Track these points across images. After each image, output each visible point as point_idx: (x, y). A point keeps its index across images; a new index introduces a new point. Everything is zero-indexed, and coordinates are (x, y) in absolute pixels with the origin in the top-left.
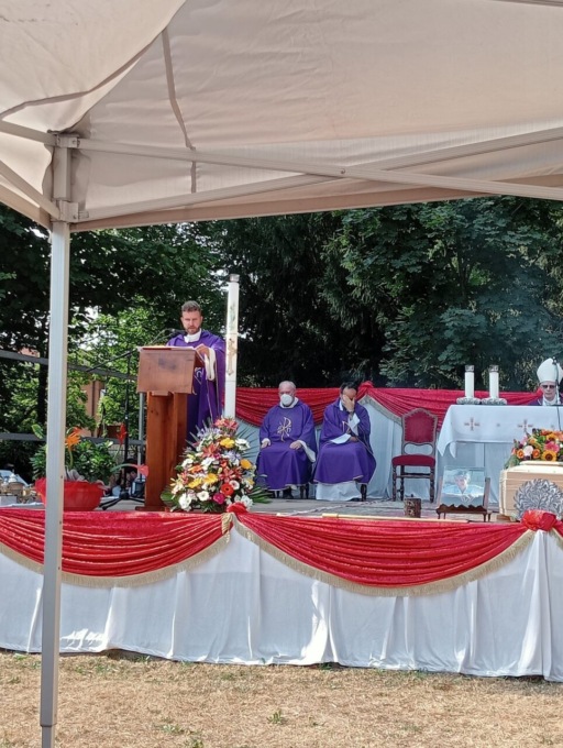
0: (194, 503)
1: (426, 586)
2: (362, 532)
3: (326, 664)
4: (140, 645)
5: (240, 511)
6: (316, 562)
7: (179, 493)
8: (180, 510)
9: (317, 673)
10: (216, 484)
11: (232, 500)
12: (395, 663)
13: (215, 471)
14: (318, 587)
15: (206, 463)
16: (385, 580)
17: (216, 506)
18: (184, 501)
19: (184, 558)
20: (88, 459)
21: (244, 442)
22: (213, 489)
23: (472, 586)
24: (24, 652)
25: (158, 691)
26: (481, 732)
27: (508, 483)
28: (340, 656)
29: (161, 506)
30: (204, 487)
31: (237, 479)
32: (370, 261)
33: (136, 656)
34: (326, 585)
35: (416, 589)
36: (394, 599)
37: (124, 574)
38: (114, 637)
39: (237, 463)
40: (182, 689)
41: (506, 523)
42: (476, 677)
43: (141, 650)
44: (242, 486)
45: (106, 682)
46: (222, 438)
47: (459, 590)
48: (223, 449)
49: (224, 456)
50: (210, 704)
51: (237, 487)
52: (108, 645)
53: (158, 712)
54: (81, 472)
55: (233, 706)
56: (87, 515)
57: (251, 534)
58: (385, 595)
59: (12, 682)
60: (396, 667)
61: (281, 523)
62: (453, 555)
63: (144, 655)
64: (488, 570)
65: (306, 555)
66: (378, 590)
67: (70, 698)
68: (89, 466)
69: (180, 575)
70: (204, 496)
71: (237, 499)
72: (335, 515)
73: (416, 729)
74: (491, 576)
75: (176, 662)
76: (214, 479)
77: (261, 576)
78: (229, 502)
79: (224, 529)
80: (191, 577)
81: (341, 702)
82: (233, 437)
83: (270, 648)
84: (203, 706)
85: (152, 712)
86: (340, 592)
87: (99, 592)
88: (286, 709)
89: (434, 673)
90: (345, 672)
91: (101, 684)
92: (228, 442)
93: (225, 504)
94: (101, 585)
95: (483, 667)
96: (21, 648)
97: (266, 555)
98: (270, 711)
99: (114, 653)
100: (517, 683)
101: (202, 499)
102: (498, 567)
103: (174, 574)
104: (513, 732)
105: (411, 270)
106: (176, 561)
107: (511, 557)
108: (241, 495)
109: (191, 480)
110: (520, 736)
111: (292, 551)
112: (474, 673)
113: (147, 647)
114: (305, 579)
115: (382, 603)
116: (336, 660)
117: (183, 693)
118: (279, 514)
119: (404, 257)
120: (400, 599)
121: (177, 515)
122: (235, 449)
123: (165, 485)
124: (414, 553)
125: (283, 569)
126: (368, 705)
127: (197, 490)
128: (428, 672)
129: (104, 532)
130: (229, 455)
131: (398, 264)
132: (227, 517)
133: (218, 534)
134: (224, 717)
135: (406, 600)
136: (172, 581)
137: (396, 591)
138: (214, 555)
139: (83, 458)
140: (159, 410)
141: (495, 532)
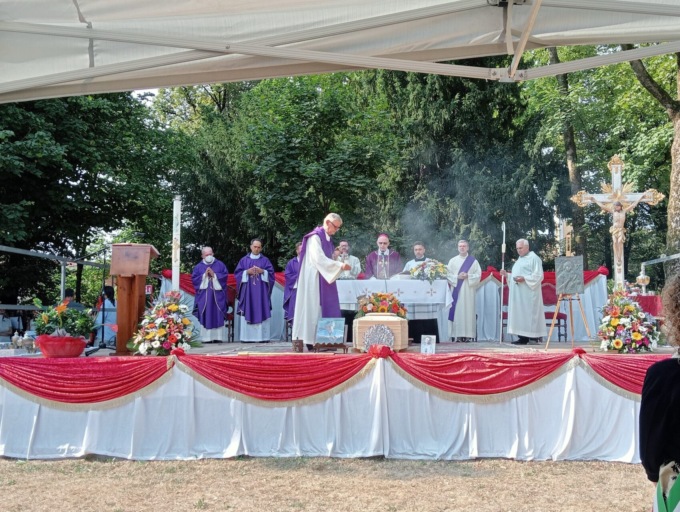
0: (150, 350)
1: (307, 399)
2: (264, 365)
3: (240, 456)
4: (109, 450)
5: (180, 353)
6: (233, 386)
7: (139, 343)
8: (139, 355)
9: (233, 463)
10: (165, 336)
11: (176, 346)
12: (286, 452)
13: (164, 327)
14: (235, 403)
15: (158, 321)
16: (280, 396)
17: (165, 350)
18: (143, 349)
19: (139, 388)
20: (73, 321)
21: (185, 306)
22: (163, 339)
23: (337, 397)
24: (25, 459)
25: (117, 485)
26: (346, 505)
27: (359, 328)
28: (249, 450)
29: (128, 352)
30: (157, 338)
31: (180, 332)
32: (270, 197)
33: (105, 459)
34: (239, 402)
35: (301, 401)
36: (285, 409)
37: (97, 400)
38: (89, 446)
39: (179, 321)
40: (136, 482)
41: (357, 355)
42: (340, 459)
43: (110, 454)
44: (183, 336)
45: (80, 480)
46: (170, 305)
47: (329, 401)
48: (170, 312)
49: (170, 317)
50: (153, 494)
51: (180, 337)
52: (86, 451)
53: (113, 504)
54: (68, 331)
55: (170, 495)
56: (72, 361)
57: (188, 369)
58: (279, 406)
59: (10, 484)
60: (287, 455)
61: (210, 362)
62: (325, 377)
63: (112, 458)
64: (348, 386)
65: (226, 382)
66: (276, 403)
67: (50, 496)
68: (74, 327)
69: (136, 399)
70: (156, 344)
71: (179, 345)
72: (246, 353)
73: (301, 505)
74: (350, 390)
75: (134, 461)
76: (164, 332)
77: (195, 399)
78: (174, 348)
79: (168, 367)
80: (145, 401)
81: (249, 486)
82: (178, 304)
83: (201, 448)
84: (148, 496)
85: (109, 505)
86: (249, 406)
87: (79, 414)
88: (209, 495)
89: (313, 458)
90: (253, 461)
91: (76, 482)
92: (173, 307)
93: (171, 349)
94: (80, 410)
95: (344, 452)
96: (23, 456)
97: (198, 383)
98: (197, 497)
99: (90, 457)
100: (367, 461)
101: (155, 346)
102: (353, 384)
103: (133, 400)
104: (368, 502)
105: (295, 202)
106: (134, 391)
107: (362, 377)
108: (182, 343)
109: (148, 333)
110: (374, 505)
111: (216, 379)
112: (339, 456)
113: (113, 451)
114: (226, 398)
115: (278, 411)
116: (246, 453)
117: (135, 486)
118: (208, 355)
119: (291, 194)
120: (289, 409)
121: (136, 358)
122: (178, 312)
123: (130, 338)
124: (299, 377)
125: (211, 393)
126: (267, 487)
127: (152, 340)
128: (308, 458)
129: (83, 372)
130: (173, 316)
131: (287, 198)
132: (171, 358)
133: (164, 370)
134: (162, 505)
135: (294, 409)
136: (131, 404)
137: (286, 403)
138: (161, 385)
139: (70, 320)
140: (126, 287)
141: (353, 360)
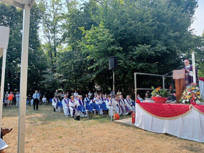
0: (186, 102)
5: (194, 104)
8: (183, 103)
10: (191, 98)
13: (190, 95)
15: (188, 93)
17: (190, 102)
18: (184, 101)
22: (190, 99)
29: (179, 102)
30: (188, 98)
33: (170, 135)
37: (168, 117)
38: (166, 131)
39: (196, 93)
43: (172, 134)
44: (197, 98)
46: (192, 87)
51: (196, 98)
54: (160, 95)
57: (197, 110)
63: (173, 136)
68: (162, 94)
70: (188, 100)
71: (196, 101)
75: (180, 138)
76: (190, 96)
77: (200, 120)
79: (189, 108)
80: (182, 119)
82: (195, 87)
94: (163, 119)
97: (201, 115)
99: (166, 134)
103: (179, 118)
109: (185, 97)
122: (195, 90)
123: (179, 98)
127: (186, 99)
129: (163, 108)
130: (193, 91)
132: (190, 105)
138: (188, 114)
139: (161, 93)
140: (178, 83)
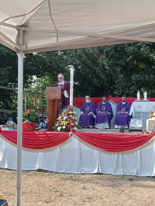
0: (61, 130)
1: (126, 152)
2: (108, 137)
3: (98, 173)
4: (47, 168)
5: (74, 131)
6: (95, 145)
7: (57, 127)
8: (58, 131)
9: (95, 176)
10: (67, 124)
11: (72, 128)
12: (117, 173)
13: (67, 120)
14: (96, 152)
15: (65, 118)
16: (114, 150)
17: (67, 130)
18: (59, 129)
19: (58, 144)
20: (32, 117)
21: (75, 112)
23: (139, 152)
24: (15, 170)
25: (51, 180)
26: (141, 192)
27: (149, 123)
28: (102, 171)
29: (53, 130)
30: (64, 125)
31: (74, 123)
32: (111, 62)
33: (46, 171)
34: (98, 152)
35: (123, 152)
36: (117, 155)
37: (40, 149)
38: (39, 166)
39: (73, 118)
40: (58, 180)
41: (148, 134)
42: (139, 177)
43: (47, 169)
44: (75, 124)
45: (37, 178)
46: (69, 111)
47: (135, 153)
48: (69, 114)
49: (70, 116)
50: (66, 184)
51: (73, 125)
52: (38, 168)
53: (51, 186)
54: (30, 121)
55: (72, 185)
56: (32, 133)
57: (77, 138)
58: (114, 154)
59: (12, 178)
61: (86, 135)
62: (133, 143)
63: (48, 171)
64: (143, 147)
65: (92, 143)
66: (112, 153)
67: (27, 183)
68: (32, 119)
70: (64, 127)
71: (73, 128)
72: (100, 132)
73: (122, 191)
74: (144, 149)
75: (57, 173)
76: (67, 122)
77: (80, 149)
78: (71, 129)
79: (69, 136)
80: (61, 149)
81: (102, 183)
82: (72, 111)
83: (83, 169)
84: (64, 184)
85: (50, 186)
86: (102, 153)
87: (36, 154)
88: (87, 185)
89: (128, 176)
90: (103, 175)
91: (36, 179)
93: (70, 129)
94: (36, 152)
95: (141, 174)
97: (82, 144)
98: (82, 186)
99: (40, 170)
100: (151, 178)
101: (64, 128)
102: (146, 146)
103: (56, 149)
104: (149, 192)
105: (123, 64)
106: (56, 145)
107: (149, 144)
108: (74, 127)
109: (61, 123)
110: (151, 193)
111: (88, 142)
112: (139, 175)
113: (49, 169)
114: (92, 150)
115: (112, 157)
116: (101, 172)
117: (58, 181)
118: (85, 132)
119: (121, 61)
120: (118, 155)
121: (57, 132)
122: (73, 114)
123: (53, 125)
124: (122, 143)
125: (86, 148)
126: (109, 184)
127: (62, 126)
128: (126, 175)
129: (37, 137)
130: (71, 116)
131: (119, 62)
132: (70, 133)
133: (68, 138)
134: (69, 188)
135: (120, 155)
136: (55, 150)
137: (117, 153)
138: (67, 143)
139: (31, 117)
140: (52, 104)
141: (145, 137)
